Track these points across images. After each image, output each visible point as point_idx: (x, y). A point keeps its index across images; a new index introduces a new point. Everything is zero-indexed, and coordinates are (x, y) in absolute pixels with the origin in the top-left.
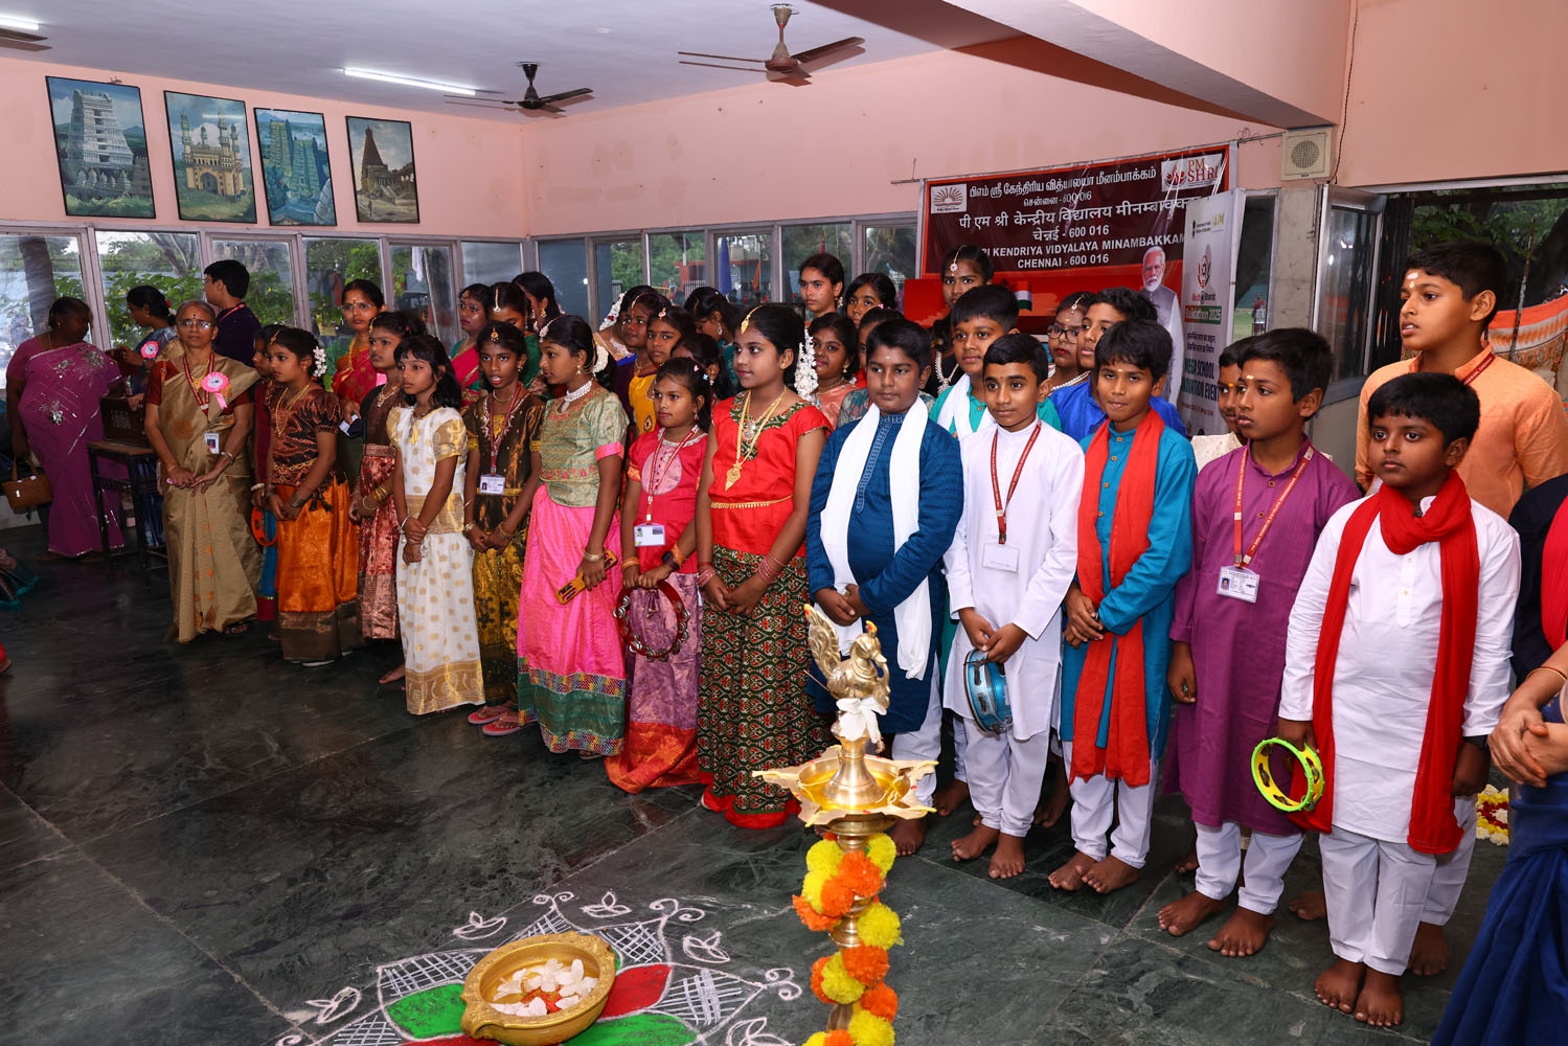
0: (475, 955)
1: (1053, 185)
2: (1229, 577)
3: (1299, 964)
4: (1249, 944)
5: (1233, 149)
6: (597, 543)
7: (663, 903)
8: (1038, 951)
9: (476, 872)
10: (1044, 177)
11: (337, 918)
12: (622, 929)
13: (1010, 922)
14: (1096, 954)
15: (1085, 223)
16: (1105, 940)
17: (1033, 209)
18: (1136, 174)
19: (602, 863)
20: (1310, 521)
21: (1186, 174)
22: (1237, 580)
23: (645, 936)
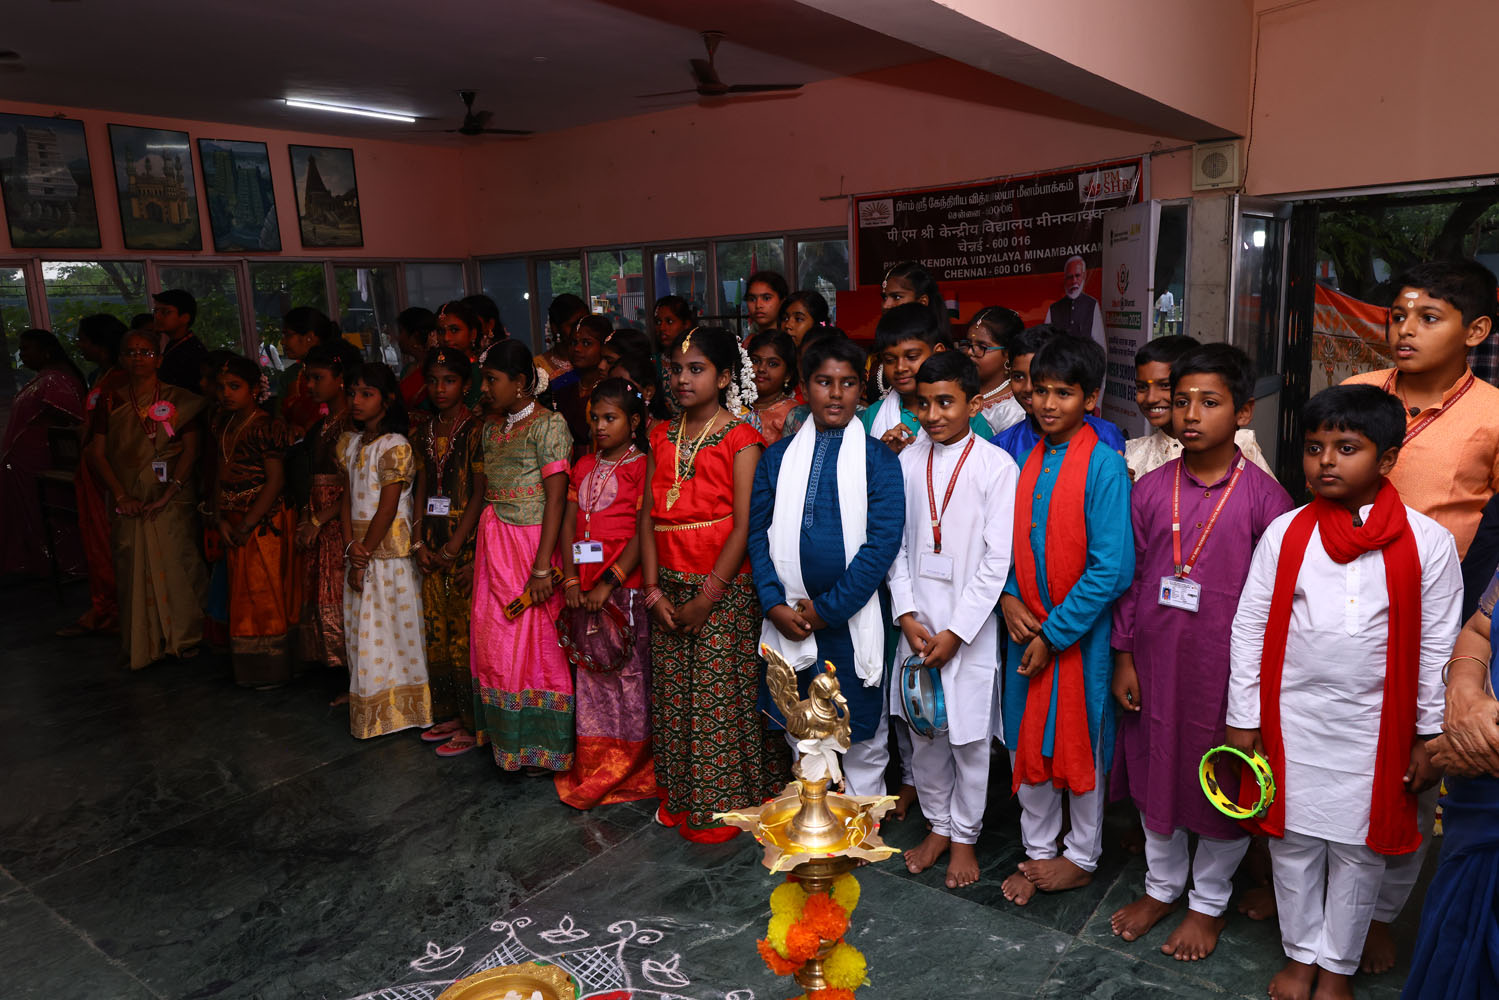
0: (433, 988)
1: (975, 199)
2: (1171, 587)
3: (1252, 966)
4: (1201, 947)
5: (1146, 161)
6: (545, 559)
7: (621, 926)
8: (995, 961)
9: (432, 900)
10: (966, 191)
11: (291, 954)
12: (581, 955)
13: (966, 933)
14: (1051, 963)
15: (1009, 234)
16: (1060, 948)
17: (957, 222)
18: (1054, 186)
19: (560, 885)
20: (1247, 531)
21: (1102, 186)
22: (1178, 590)
23: (604, 961)
